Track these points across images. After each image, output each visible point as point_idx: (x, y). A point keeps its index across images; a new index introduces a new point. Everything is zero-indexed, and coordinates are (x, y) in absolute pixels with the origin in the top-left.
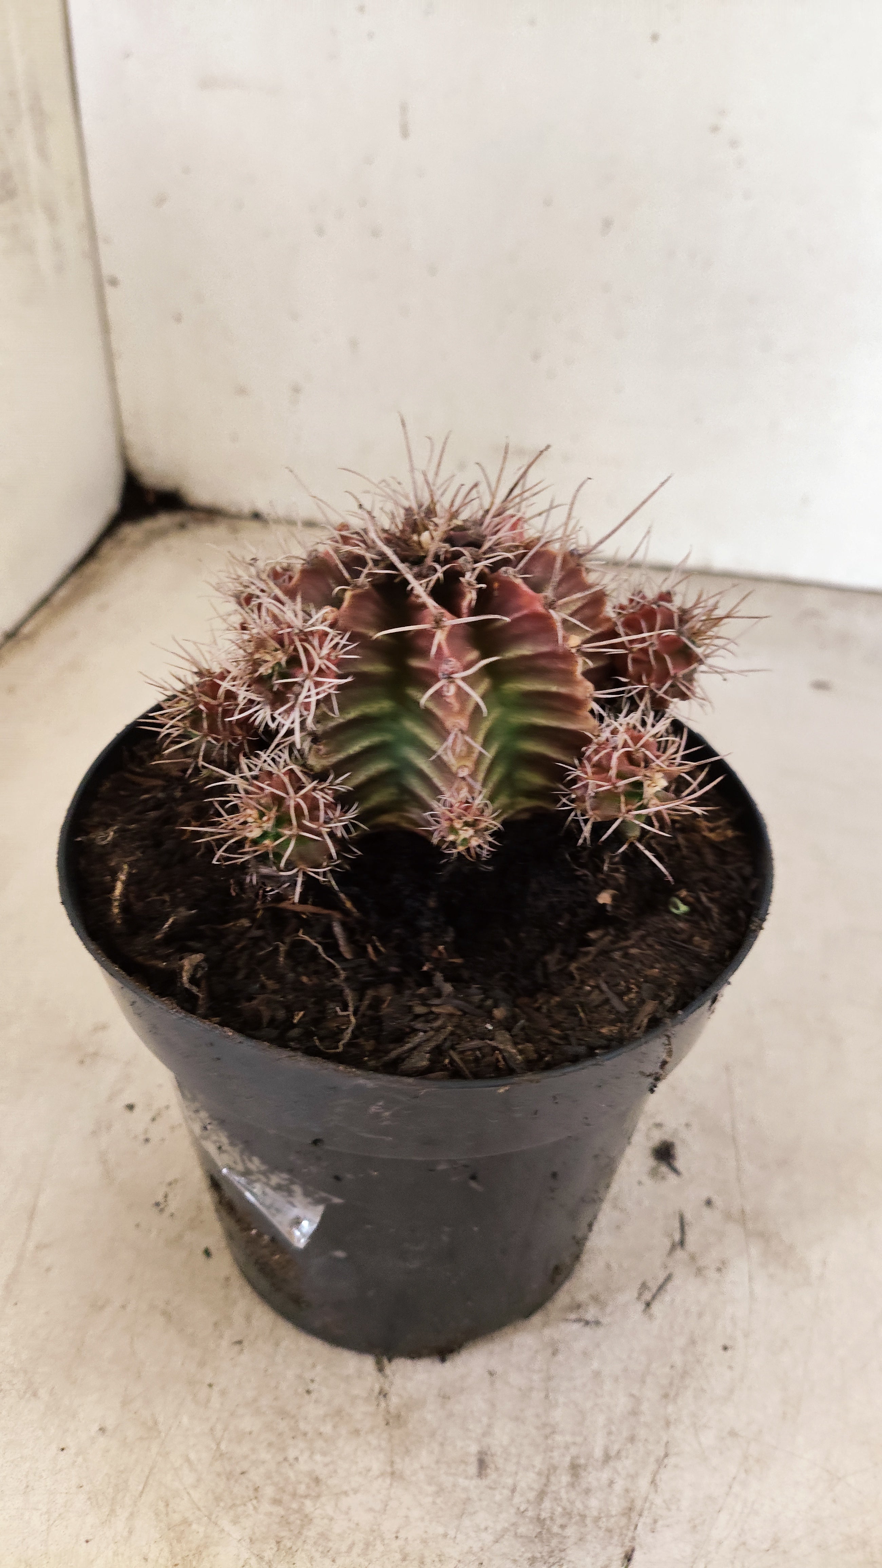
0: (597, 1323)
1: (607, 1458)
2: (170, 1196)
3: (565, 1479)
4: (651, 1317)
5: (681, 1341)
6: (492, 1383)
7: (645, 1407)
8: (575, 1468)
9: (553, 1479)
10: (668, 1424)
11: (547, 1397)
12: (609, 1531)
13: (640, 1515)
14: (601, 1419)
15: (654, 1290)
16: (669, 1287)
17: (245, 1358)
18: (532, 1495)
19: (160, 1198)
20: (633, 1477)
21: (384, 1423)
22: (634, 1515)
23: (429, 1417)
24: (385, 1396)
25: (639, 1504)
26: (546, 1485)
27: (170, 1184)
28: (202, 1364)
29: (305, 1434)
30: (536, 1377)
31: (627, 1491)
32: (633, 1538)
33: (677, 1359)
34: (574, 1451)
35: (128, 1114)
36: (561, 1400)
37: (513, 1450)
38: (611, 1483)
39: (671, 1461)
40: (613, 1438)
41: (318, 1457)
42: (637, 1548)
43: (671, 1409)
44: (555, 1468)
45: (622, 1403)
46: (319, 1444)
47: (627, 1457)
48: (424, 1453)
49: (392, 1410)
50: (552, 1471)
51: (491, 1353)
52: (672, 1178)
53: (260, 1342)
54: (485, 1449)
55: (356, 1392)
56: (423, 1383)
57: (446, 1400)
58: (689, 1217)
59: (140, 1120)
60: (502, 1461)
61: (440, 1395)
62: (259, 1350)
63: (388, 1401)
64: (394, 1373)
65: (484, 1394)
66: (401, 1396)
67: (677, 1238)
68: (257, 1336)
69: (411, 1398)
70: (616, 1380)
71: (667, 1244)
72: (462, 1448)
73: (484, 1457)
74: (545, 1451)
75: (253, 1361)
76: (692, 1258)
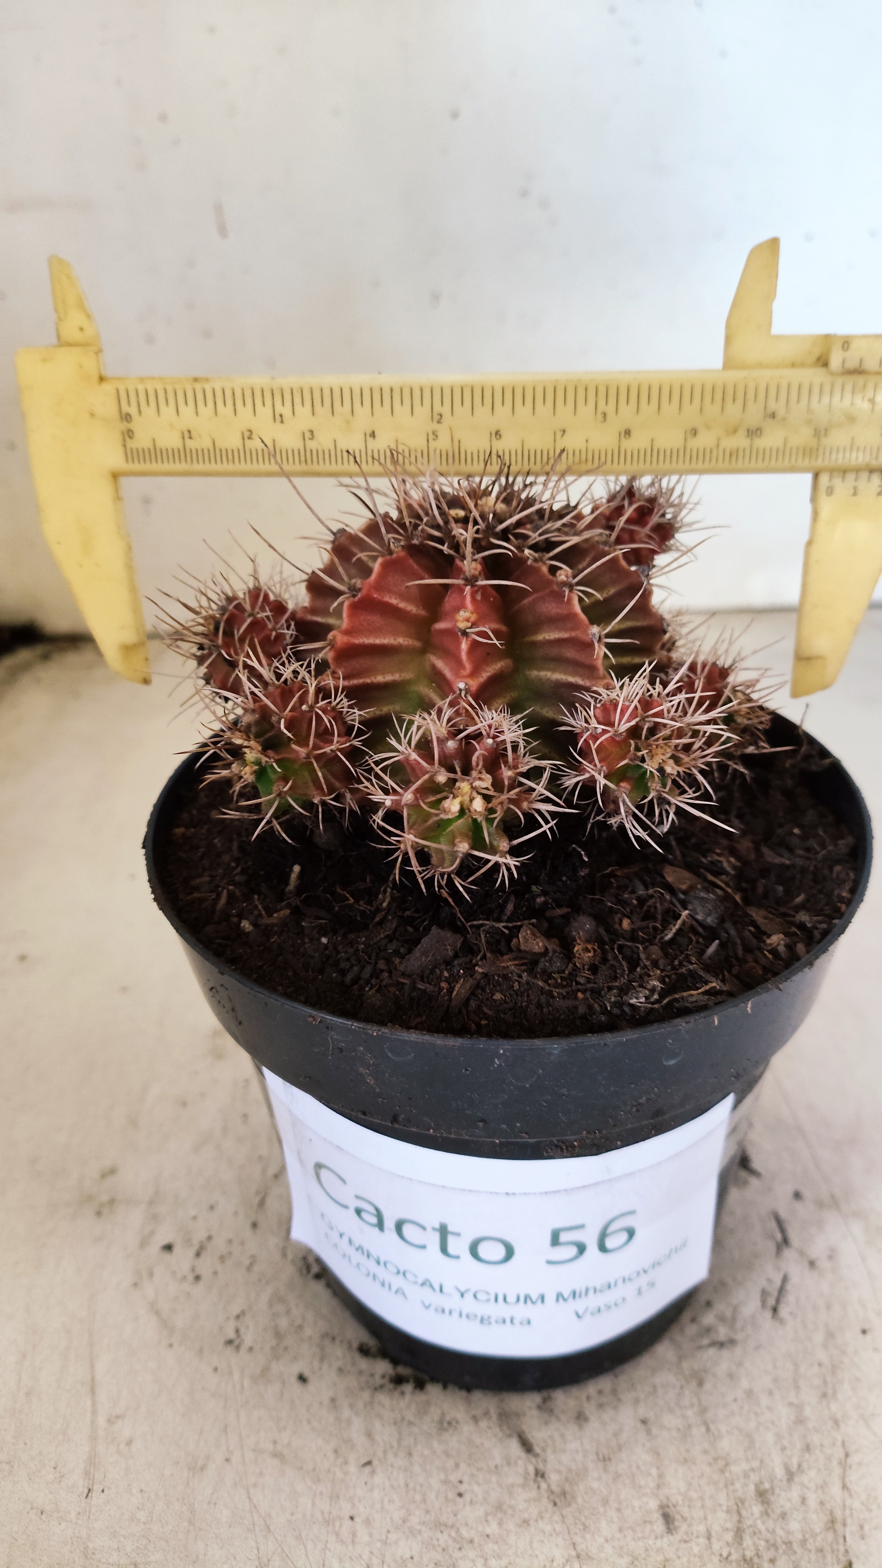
0: (732, 1342)
1: (790, 1476)
2: (242, 1330)
3: (757, 1509)
4: (782, 1321)
5: (819, 1337)
6: (649, 1432)
7: (808, 1411)
8: (762, 1495)
9: (744, 1513)
10: (836, 1423)
11: (708, 1430)
12: (820, 1550)
13: (845, 1525)
14: (770, 1437)
15: (775, 1294)
16: (789, 1287)
17: (378, 1479)
18: (729, 1537)
19: (232, 1335)
20: (823, 1487)
21: (550, 1506)
22: (838, 1526)
23: (595, 1485)
24: (543, 1476)
25: (838, 1514)
26: (739, 1522)
27: (238, 1317)
28: (335, 1497)
29: (471, 1541)
30: (690, 1413)
31: (822, 1503)
32: (847, 1551)
33: (821, 1355)
34: (754, 1477)
35: (166, 1256)
36: (723, 1428)
37: (694, 1495)
38: (803, 1500)
39: (854, 1459)
40: (788, 1452)
42: (854, 1560)
43: (834, 1407)
44: (743, 1501)
45: (785, 1414)
46: (490, 1547)
47: (809, 1469)
48: (603, 1523)
49: (554, 1488)
50: (740, 1505)
51: (637, 1401)
52: (754, 1181)
53: (390, 1457)
54: (665, 1501)
55: (511, 1480)
56: (577, 1452)
57: (607, 1462)
58: (783, 1214)
59: (183, 1258)
60: (686, 1509)
61: (599, 1459)
62: (392, 1466)
63: (547, 1480)
64: (544, 1450)
65: (643, 1445)
66: (559, 1472)
67: (779, 1236)
68: (385, 1452)
69: (570, 1471)
70: (771, 1393)
71: (771, 1246)
72: (640, 1508)
73: (667, 1510)
74: (726, 1486)
75: (389, 1479)
76: (801, 1253)
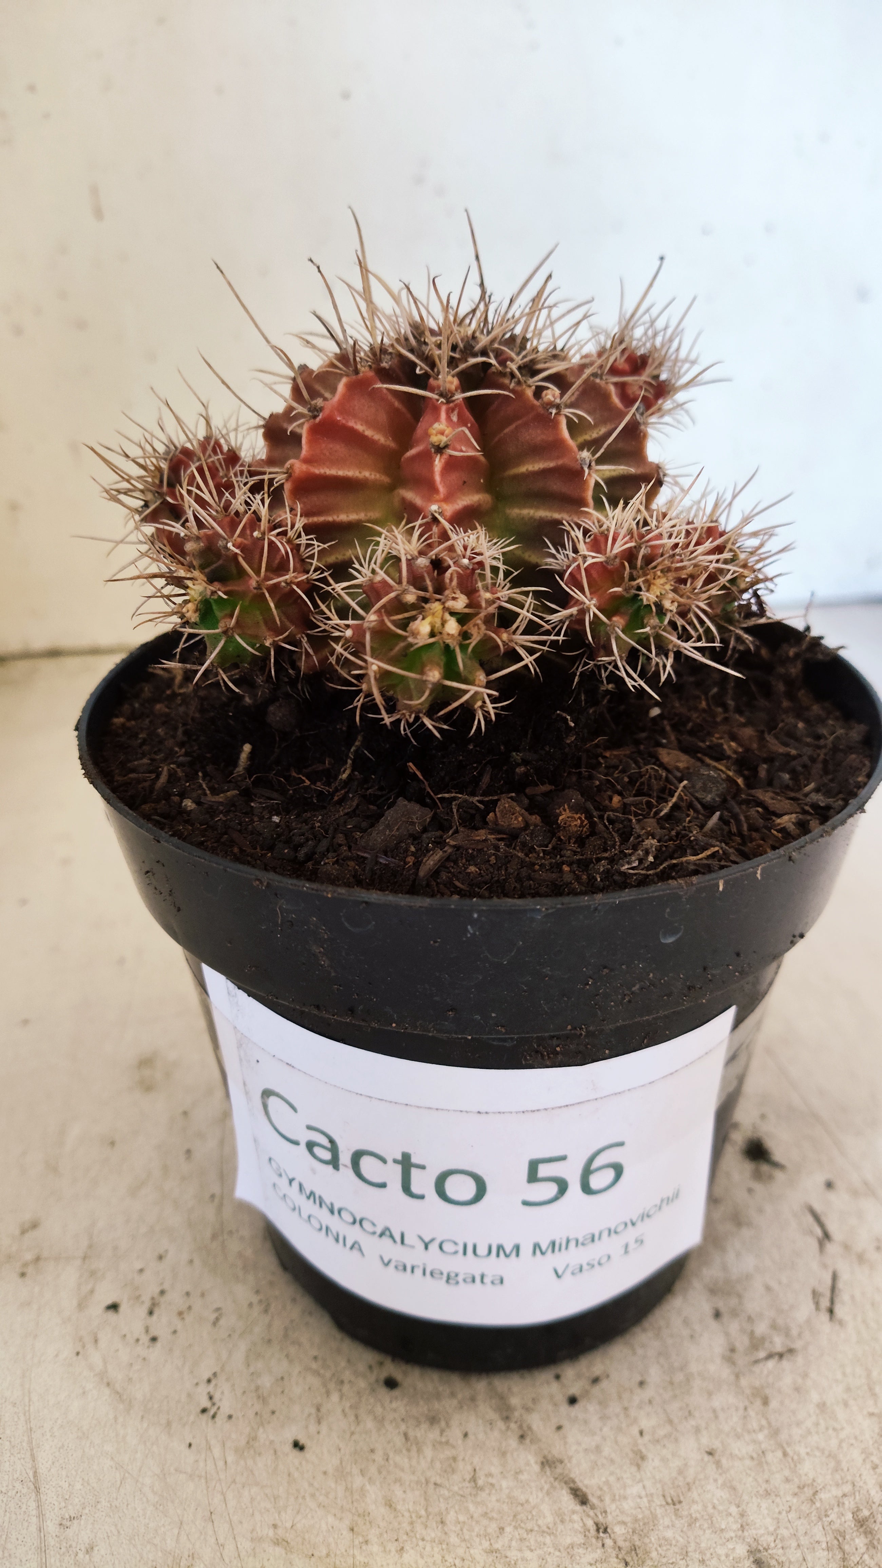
0: (791, 1351)
2: (216, 1395)
3: (860, 1542)
4: (841, 1323)
6: (718, 1464)
8: (862, 1524)
9: (846, 1547)
11: (785, 1454)
14: (856, 1454)
15: (828, 1294)
16: (840, 1285)
19: (205, 1403)
23: (669, 1534)
24: (605, 1531)
26: (844, 1559)
27: (209, 1381)
30: (761, 1436)
34: (849, 1503)
35: (112, 1317)
36: (803, 1451)
37: (785, 1533)
44: (843, 1534)
49: (620, 1543)
50: (841, 1539)
51: (697, 1430)
52: (778, 1175)
53: (419, 1528)
54: (754, 1545)
55: (568, 1541)
56: (640, 1497)
57: (678, 1506)
58: (818, 1207)
59: (133, 1319)
60: (780, 1551)
61: (667, 1504)
62: (423, 1540)
63: (612, 1536)
64: (601, 1499)
65: (716, 1480)
66: (624, 1523)
67: (819, 1232)
68: (412, 1523)
69: (636, 1520)
70: (846, 1404)
71: (813, 1243)
72: (727, 1556)
73: (758, 1555)
74: (820, 1519)
75: (422, 1557)
76: (847, 1247)
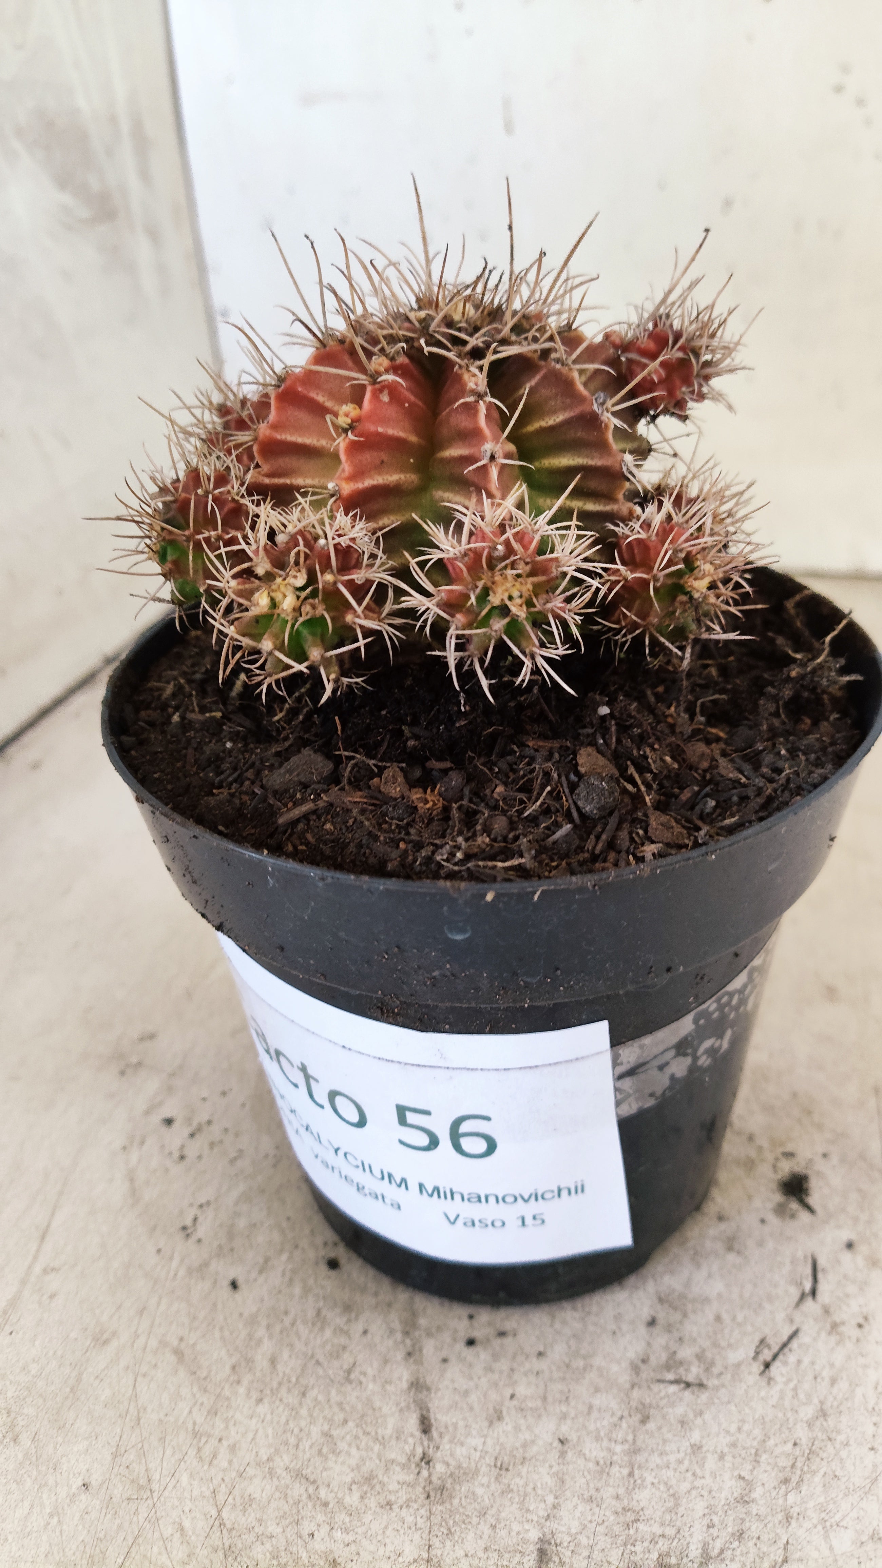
0: (701, 1385)
1: (706, 1559)
2: (200, 1220)
4: (770, 1380)
5: (807, 1412)
6: (563, 1454)
7: (757, 1493)
10: (788, 1518)
11: (631, 1474)
14: (700, 1507)
15: (775, 1349)
16: (794, 1344)
17: (262, 1409)
19: (188, 1222)
21: (424, 1496)
23: (480, 1491)
24: (428, 1463)
27: (201, 1206)
28: (213, 1412)
29: (326, 1504)
30: (618, 1448)
34: (663, 1545)
35: (164, 1129)
36: (649, 1479)
37: (584, 1541)
40: (714, 1532)
41: (338, 1534)
43: (792, 1498)
45: (729, 1487)
46: (342, 1517)
47: (732, 1560)
48: (471, 1535)
49: (434, 1479)
51: (564, 1416)
52: (803, 1216)
53: (283, 1392)
54: (549, 1536)
55: (393, 1456)
56: (475, 1450)
57: (503, 1472)
58: (822, 1262)
59: (177, 1136)
60: (569, 1553)
61: (495, 1466)
62: (281, 1400)
63: (431, 1469)
64: (441, 1436)
65: (551, 1467)
66: (448, 1464)
67: (808, 1286)
68: (280, 1384)
69: (459, 1467)
70: (722, 1457)
71: (795, 1293)
72: (518, 1533)
73: (546, 1546)
74: (625, 1545)
75: (272, 1413)
76: (827, 1311)
